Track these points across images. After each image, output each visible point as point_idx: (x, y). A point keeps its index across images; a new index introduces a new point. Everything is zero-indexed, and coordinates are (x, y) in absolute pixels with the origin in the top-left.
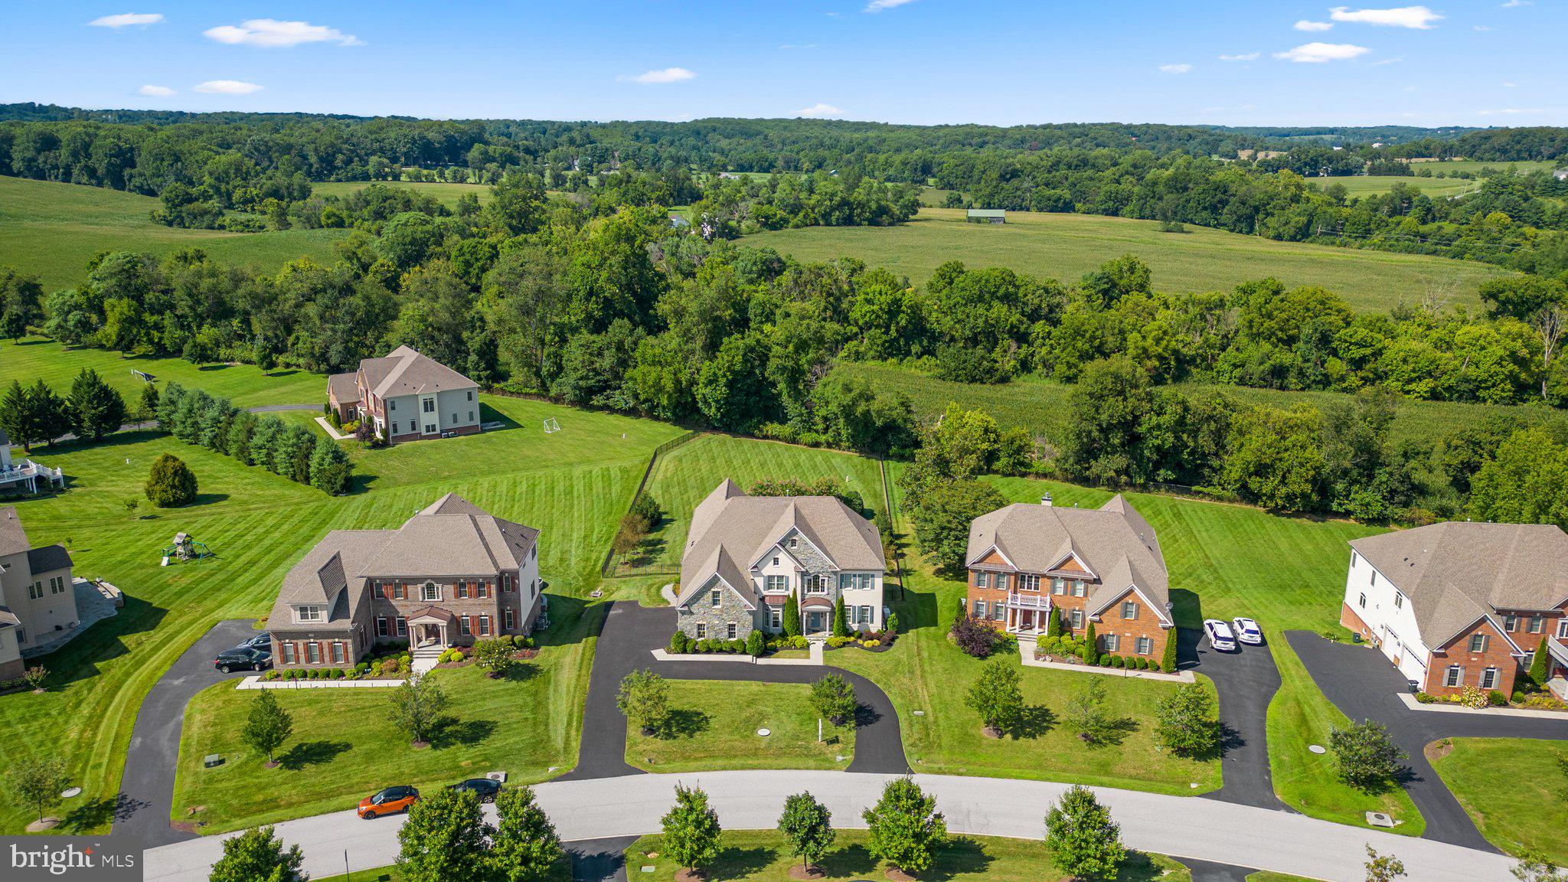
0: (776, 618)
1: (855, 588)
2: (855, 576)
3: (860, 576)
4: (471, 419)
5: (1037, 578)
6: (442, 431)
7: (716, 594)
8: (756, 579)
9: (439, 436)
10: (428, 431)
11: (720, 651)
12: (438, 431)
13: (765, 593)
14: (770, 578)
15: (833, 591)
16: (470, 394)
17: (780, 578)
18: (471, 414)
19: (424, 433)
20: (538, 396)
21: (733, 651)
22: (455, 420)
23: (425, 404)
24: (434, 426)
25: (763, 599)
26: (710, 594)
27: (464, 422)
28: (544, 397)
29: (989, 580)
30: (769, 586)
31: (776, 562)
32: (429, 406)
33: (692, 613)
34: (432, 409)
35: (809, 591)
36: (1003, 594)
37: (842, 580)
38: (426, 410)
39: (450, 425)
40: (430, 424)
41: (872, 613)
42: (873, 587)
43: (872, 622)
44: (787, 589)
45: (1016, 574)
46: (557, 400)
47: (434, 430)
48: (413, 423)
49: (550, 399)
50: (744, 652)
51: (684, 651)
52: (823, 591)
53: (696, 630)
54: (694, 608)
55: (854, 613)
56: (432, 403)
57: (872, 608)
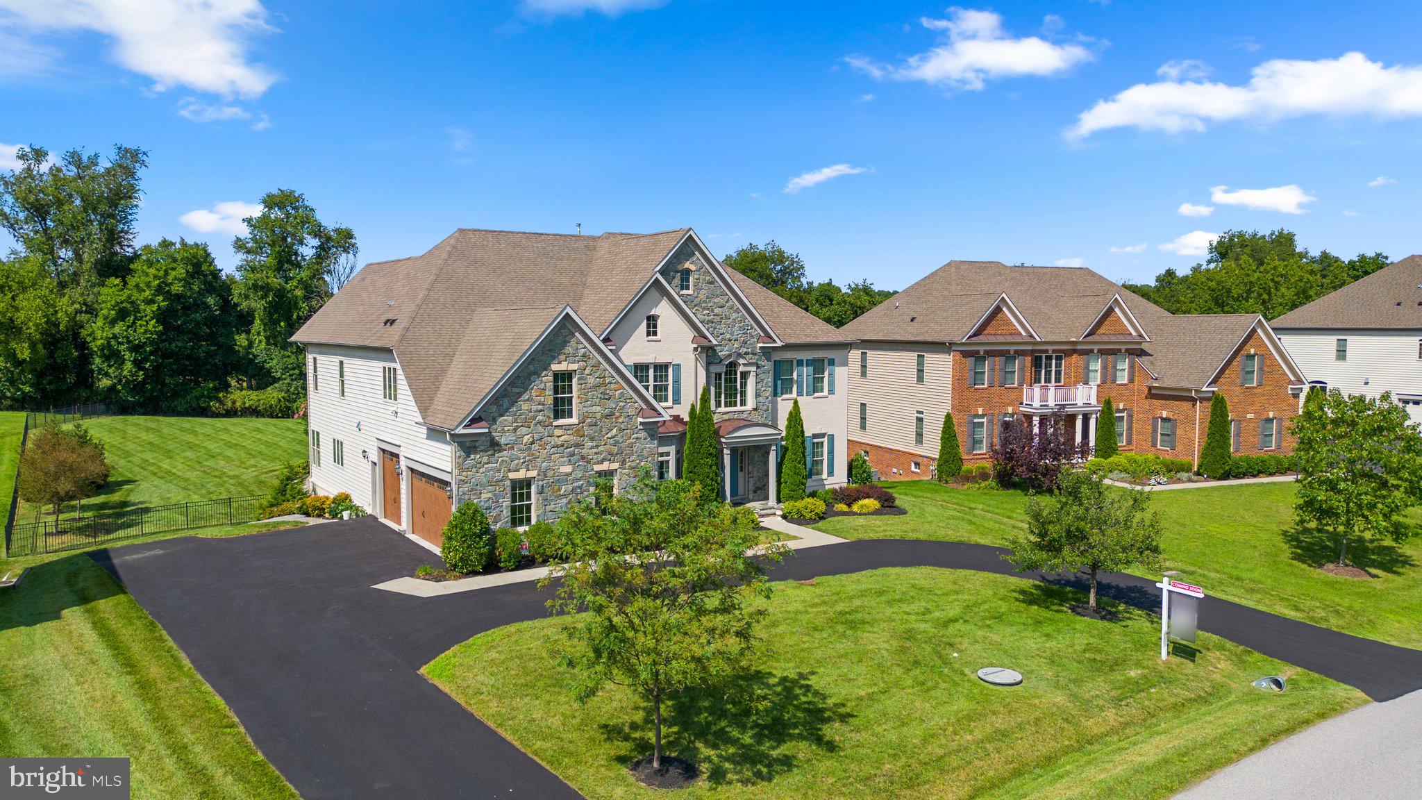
0: (661, 470)
1: (799, 393)
2: (800, 363)
3: (809, 363)
5: (1059, 359)
14: (640, 369)
15: (765, 401)
17: (661, 368)
26: (547, 380)
29: (992, 370)
31: (652, 326)
33: (495, 446)
35: (718, 405)
37: (777, 376)
41: (831, 452)
42: (831, 391)
43: (831, 473)
44: (677, 400)
45: (1032, 353)
52: (743, 403)
53: (506, 502)
54: (504, 428)
57: (832, 439)
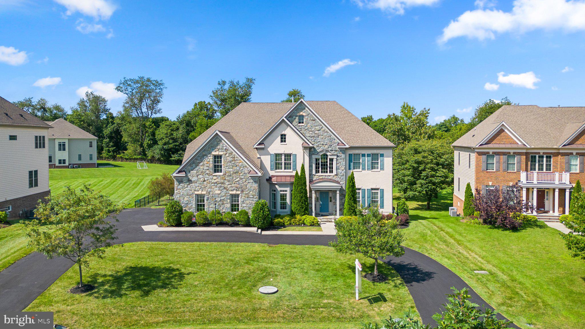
0: (283, 197)
1: (364, 169)
2: (364, 155)
3: (369, 155)
4: (91, 158)
5: (549, 157)
6: (69, 164)
7: (218, 158)
8: (263, 157)
9: (67, 167)
10: (60, 163)
11: (221, 224)
12: (67, 164)
13: (272, 173)
14: (278, 156)
15: (342, 171)
16: (91, 143)
17: (288, 156)
18: (91, 156)
19: (57, 164)
20: (141, 159)
21: (235, 224)
22: (80, 158)
23: (60, 145)
24: (64, 161)
25: (269, 180)
26: (211, 158)
27: (85, 160)
28: (144, 160)
29: (498, 162)
30: (277, 166)
31: (283, 138)
32: (62, 147)
33: (190, 181)
34: (64, 149)
35: (317, 172)
36: (513, 176)
37: (350, 161)
38: (60, 149)
39: (76, 161)
40: (62, 159)
41: (382, 197)
42: (382, 169)
43: (382, 207)
44: (295, 169)
45: (527, 154)
46: (152, 160)
47: (64, 163)
48: (50, 158)
49: (148, 161)
50: (248, 225)
51: (179, 224)
52: (331, 172)
53: (194, 202)
54: (193, 175)
55: (364, 197)
56: (64, 145)
57: (382, 191)
